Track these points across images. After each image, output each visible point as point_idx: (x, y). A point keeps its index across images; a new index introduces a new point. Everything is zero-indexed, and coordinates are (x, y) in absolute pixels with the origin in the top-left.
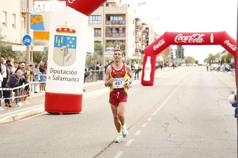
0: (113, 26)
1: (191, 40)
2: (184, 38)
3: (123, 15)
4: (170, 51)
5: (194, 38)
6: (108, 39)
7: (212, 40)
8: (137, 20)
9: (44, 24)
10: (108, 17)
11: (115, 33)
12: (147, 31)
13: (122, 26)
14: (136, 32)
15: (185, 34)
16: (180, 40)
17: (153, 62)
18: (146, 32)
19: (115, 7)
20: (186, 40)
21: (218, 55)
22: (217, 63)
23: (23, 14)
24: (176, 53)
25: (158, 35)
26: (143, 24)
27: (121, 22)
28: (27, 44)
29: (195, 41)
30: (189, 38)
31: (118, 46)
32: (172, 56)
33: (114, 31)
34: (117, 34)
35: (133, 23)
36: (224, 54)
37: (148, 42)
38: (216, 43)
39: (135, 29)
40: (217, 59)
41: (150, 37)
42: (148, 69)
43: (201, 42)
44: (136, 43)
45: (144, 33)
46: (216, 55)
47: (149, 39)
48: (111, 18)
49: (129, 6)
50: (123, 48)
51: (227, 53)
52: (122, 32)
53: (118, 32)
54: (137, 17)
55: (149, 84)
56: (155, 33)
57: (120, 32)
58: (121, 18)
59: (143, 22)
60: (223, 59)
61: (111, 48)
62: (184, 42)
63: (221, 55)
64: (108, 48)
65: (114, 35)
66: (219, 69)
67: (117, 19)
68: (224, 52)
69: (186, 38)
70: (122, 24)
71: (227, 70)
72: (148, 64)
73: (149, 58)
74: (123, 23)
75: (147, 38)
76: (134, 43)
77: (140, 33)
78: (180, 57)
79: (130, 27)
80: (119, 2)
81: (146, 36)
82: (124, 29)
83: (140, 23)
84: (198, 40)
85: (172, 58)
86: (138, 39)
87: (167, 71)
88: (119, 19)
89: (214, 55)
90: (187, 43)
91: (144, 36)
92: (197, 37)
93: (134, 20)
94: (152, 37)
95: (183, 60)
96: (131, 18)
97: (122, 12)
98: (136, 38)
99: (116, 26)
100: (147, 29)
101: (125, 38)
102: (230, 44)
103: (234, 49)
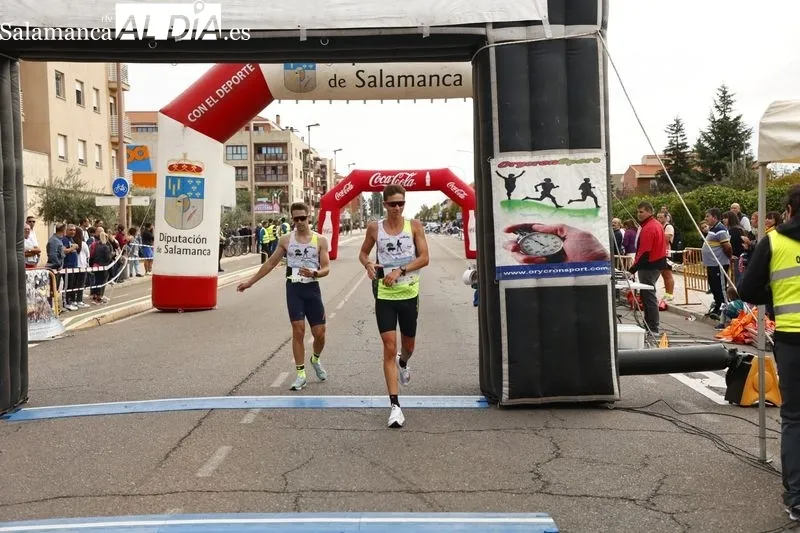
0: (267, 162)
1: (396, 182)
2: (383, 180)
3: (284, 145)
4: (362, 204)
5: (400, 180)
6: (259, 184)
7: (428, 183)
8: (306, 152)
9: (151, 160)
10: (258, 148)
11: (271, 175)
12: (324, 170)
13: (281, 162)
14: (306, 171)
15: (385, 173)
16: (378, 183)
17: (335, 220)
18: (322, 171)
19: (269, 131)
22: (434, 221)
23: (114, 144)
24: (371, 205)
25: (340, 177)
26: (317, 159)
27: (279, 156)
28: (121, 194)
29: (401, 183)
30: (392, 179)
31: (276, 195)
32: (365, 210)
33: (269, 172)
34: (274, 177)
35: (300, 158)
36: (445, 206)
37: (325, 188)
38: (433, 187)
39: (303, 167)
40: (435, 214)
41: (328, 180)
42: (327, 232)
43: (411, 185)
44: (306, 190)
45: (318, 173)
47: (326, 184)
48: (264, 150)
49: (292, 129)
50: (285, 198)
51: (450, 203)
52: (282, 173)
53: (276, 173)
54: (306, 148)
57: (279, 172)
58: (279, 150)
59: (316, 156)
60: (444, 213)
61: (265, 200)
62: (385, 185)
63: (441, 209)
64: (259, 200)
65: (269, 178)
66: (438, 231)
67: (273, 152)
68: (445, 202)
69: (387, 180)
70: (282, 159)
71: (451, 232)
72: (328, 224)
73: (328, 214)
74: (285, 158)
75: (324, 182)
77: (311, 174)
78: (377, 212)
79: (296, 164)
80: (276, 123)
81: (321, 179)
82: (285, 168)
83: (312, 156)
84: (407, 183)
85: (365, 214)
86: (308, 184)
87: (357, 235)
88: (277, 152)
89: (430, 208)
91: (319, 179)
92: (405, 177)
93: (301, 153)
94: (331, 181)
96: (296, 150)
97: (282, 140)
98: (305, 182)
99: (271, 162)
100: (323, 166)
101: (287, 183)
102: (455, 188)
103: (462, 196)
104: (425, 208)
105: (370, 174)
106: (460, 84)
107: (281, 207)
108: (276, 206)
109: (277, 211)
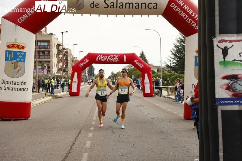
0: (40, 49)
1: (109, 59)
2: (103, 58)
3: (49, 42)
5: (111, 58)
7: (125, 60)
8: (59, 45)
11: (42, 55)
12: (67, 54)
13: (47, 50)
14: (58, 54)
15: (104, 55)
16: (101, 60)
17: (79, 77)
18: (66, 54)
19: (42, 35)
20: (105, 59)
21: (119, 73)
26: (64, 49)
27: (46, 47)
29: (112, 60)
30: (107, 58)
31: (45, 65)
32: (85, 74)
33: (41, 54)
34: (43, 57)
35: (56, 48)
37: (67, 63)
39: (58, 52)
41: (69, 59)
42: (75, 82)
43: (116, 61)
44: (59, 63)
45: (64, 55)
46: (117, 73)
47: (68, 61)
49: (52, 34)
50: (49, 67)
52: (47, 55)
53: (44, 55)
54: (59, 43)
55: (76, 94)
56: (72, 56)
57: (46, 55)
58: (46, 44)
59: (64, 47)
61: (40, 67)
62: (104, 61)
64: (38, 67)
65: (41, 57)
67: (43, 45)
69: (105, 58)
70: (47, 48)
72: (75, 79)
73: (76, 74)
74: (49, 48)
75: (67, 60)
76: (57, 63)
77: (61, 56)
78: (92, 75)
79: (54, 51)
80: (44, 30)
81: (65, 58)
82: (49, 52)
83: (61, 48)
84: (115, 60)
85: (85, 76)
86: (60, 61)
88: (45, 45)
89: (115, 73)
90: (106, 62)
91: (64, 58)
92: (114, 57)
93: (56, 45)
94: (70, 59)
95: (93, 77)
96: (54, 44)
97: (47, 39)
98: (58, 60)
99: (42, 50)
100: (67, 52)
101: (50, 60)
102: (138, 63)
103: (141, 67)
104: (113, 73)
105: (97, 55)
106: (157, 8)
107: (48, 71)
108: (45, 71)
109: (46, 73)
